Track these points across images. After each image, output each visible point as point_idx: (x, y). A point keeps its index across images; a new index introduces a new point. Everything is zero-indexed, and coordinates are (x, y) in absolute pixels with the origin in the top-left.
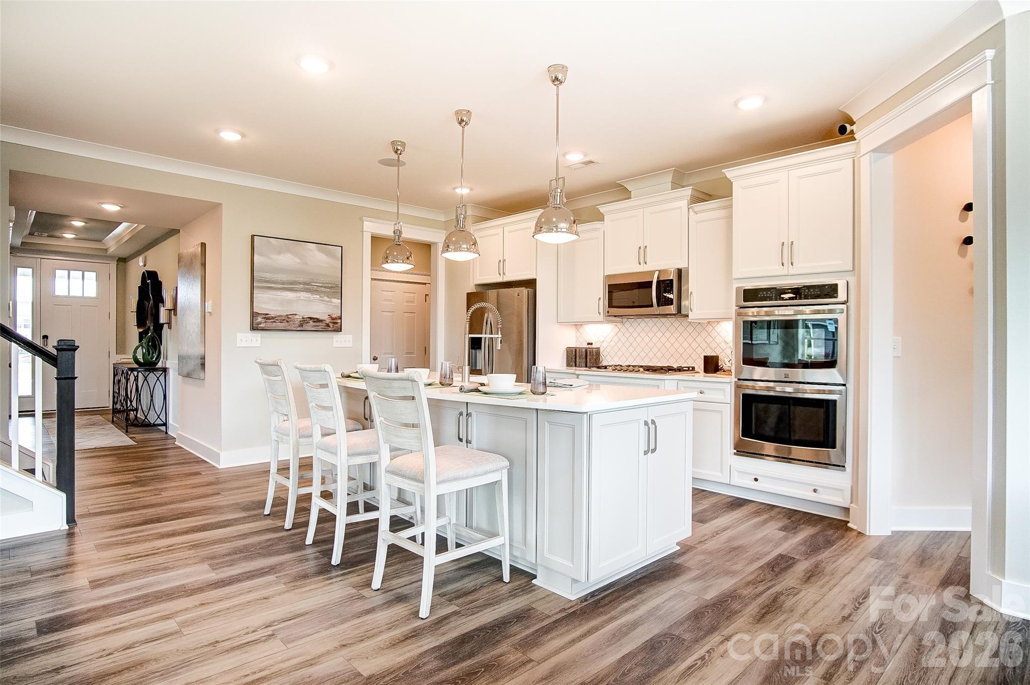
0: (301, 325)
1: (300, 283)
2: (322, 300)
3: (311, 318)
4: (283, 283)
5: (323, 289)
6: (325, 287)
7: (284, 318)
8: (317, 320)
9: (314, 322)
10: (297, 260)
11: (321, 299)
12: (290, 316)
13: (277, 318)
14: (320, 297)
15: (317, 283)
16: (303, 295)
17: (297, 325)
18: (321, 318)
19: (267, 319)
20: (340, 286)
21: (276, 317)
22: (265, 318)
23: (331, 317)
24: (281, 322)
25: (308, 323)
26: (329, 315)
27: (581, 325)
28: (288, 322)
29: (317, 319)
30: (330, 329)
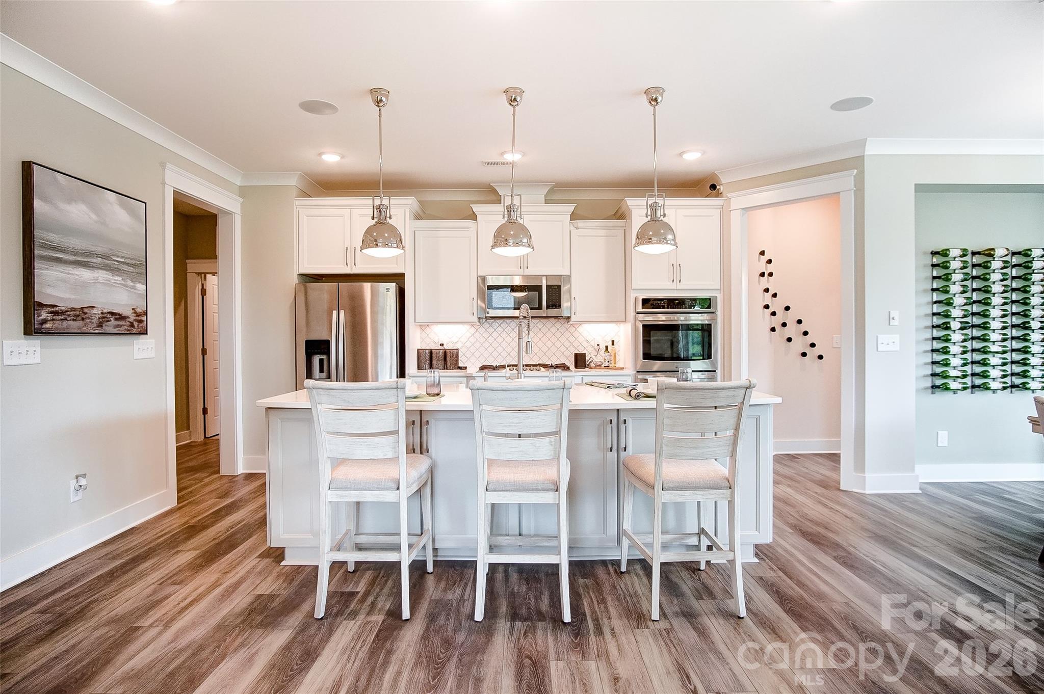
0: (100, 325)
1: (97, 256)
2: (123, 284)
3: (112, 314)
4: (76, 254)
5: (125, 268)
6: (128, 264)
7: (78, 313)
8: (120, 317)
9: (116, 319)
10: (94, 217)
11: (123, 282)
12: (86, 310)
13: (69, 313)
14: (122, 280)
15: (118, 256)
16: (102, 275)
17: (95, 325)
18: (125, 314)
19: (56, 313)
20: (145, 264)
21: (67, 311)
22: (51, 312)
23: (135, 312)
24: (74, 320)
25: (108, 321)
26: (133, 309)
27: (428, 325)
28: (83, 319)
29: (119, 314)
30: (135, 331)
